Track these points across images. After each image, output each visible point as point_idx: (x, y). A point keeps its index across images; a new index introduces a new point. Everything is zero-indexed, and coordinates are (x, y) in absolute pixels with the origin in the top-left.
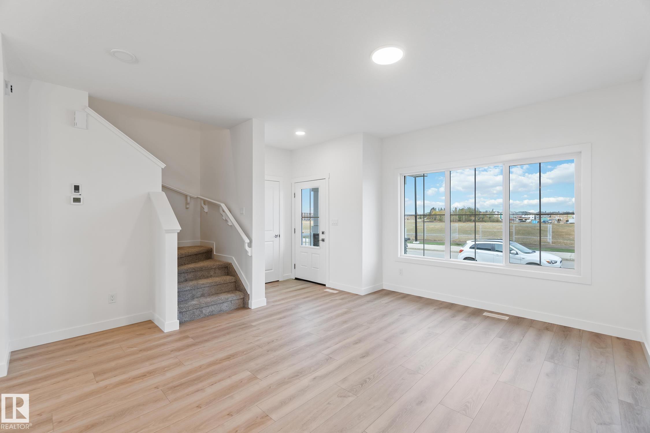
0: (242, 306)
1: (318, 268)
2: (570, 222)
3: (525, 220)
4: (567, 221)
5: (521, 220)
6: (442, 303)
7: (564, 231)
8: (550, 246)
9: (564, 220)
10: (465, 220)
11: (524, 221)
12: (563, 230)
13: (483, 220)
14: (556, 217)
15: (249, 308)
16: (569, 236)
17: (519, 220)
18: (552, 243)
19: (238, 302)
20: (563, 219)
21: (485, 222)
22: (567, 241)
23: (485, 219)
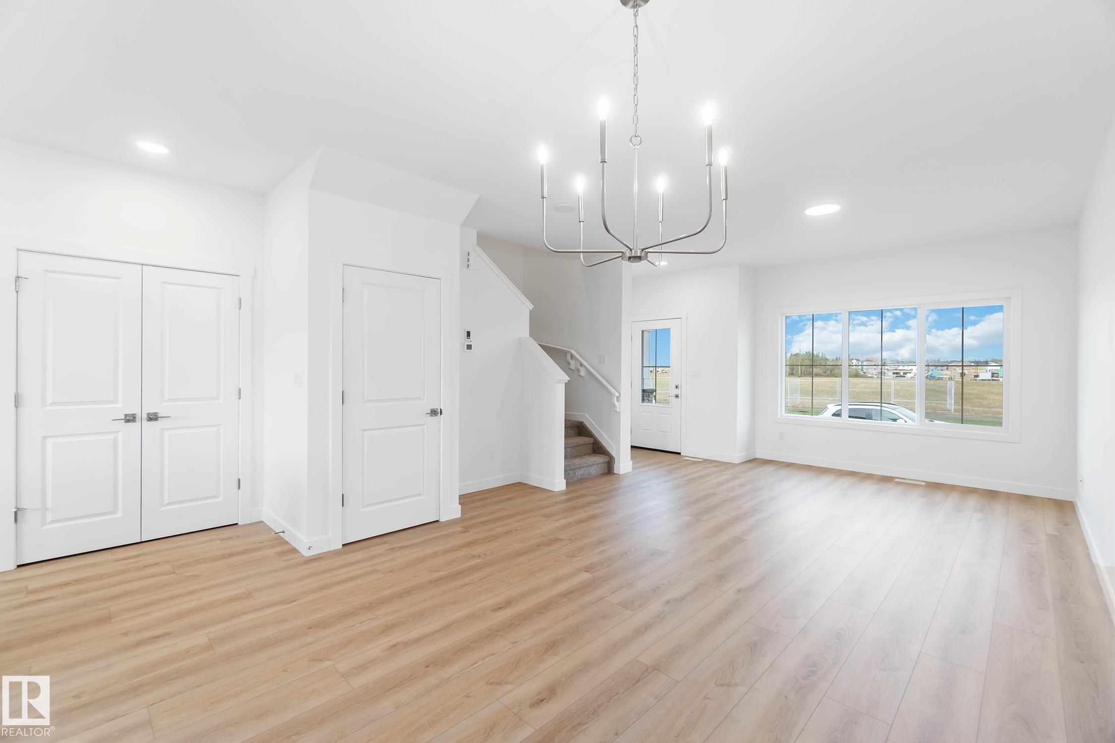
0: (606, 471)
1: (668, 432)
2: (981, 377)
3: (904, 373)
4: (977, 376)
5: (897, 373)
6: (840, 471)
7: (973, 392)
8: (952, 416)
9: (971, 375)
10: (801, 373)
11: (902, 377)
12: (971, 391)
13: (833, 373)
14: (957, 369)
15: (614, 474)
16: (981, 400)
17: (894, 373)
18: (954, 412)
19: (603, 466)
20: (969, 372)
21: (836, 377)
22: (979, 409)
23: (835, 372)
